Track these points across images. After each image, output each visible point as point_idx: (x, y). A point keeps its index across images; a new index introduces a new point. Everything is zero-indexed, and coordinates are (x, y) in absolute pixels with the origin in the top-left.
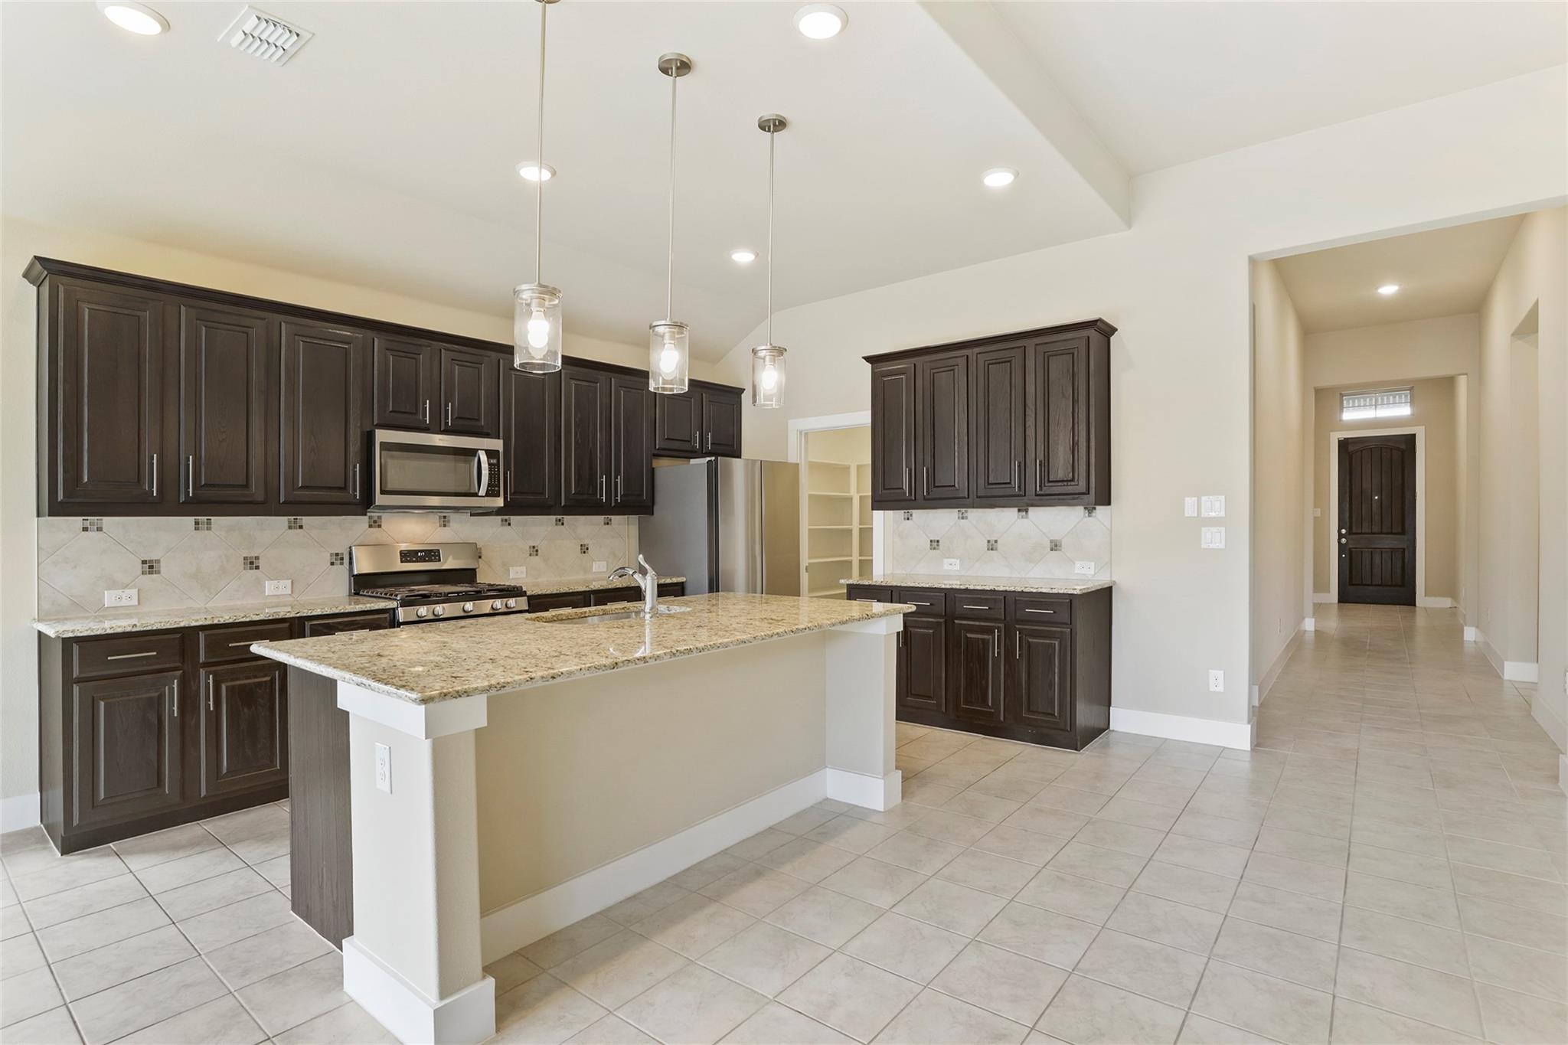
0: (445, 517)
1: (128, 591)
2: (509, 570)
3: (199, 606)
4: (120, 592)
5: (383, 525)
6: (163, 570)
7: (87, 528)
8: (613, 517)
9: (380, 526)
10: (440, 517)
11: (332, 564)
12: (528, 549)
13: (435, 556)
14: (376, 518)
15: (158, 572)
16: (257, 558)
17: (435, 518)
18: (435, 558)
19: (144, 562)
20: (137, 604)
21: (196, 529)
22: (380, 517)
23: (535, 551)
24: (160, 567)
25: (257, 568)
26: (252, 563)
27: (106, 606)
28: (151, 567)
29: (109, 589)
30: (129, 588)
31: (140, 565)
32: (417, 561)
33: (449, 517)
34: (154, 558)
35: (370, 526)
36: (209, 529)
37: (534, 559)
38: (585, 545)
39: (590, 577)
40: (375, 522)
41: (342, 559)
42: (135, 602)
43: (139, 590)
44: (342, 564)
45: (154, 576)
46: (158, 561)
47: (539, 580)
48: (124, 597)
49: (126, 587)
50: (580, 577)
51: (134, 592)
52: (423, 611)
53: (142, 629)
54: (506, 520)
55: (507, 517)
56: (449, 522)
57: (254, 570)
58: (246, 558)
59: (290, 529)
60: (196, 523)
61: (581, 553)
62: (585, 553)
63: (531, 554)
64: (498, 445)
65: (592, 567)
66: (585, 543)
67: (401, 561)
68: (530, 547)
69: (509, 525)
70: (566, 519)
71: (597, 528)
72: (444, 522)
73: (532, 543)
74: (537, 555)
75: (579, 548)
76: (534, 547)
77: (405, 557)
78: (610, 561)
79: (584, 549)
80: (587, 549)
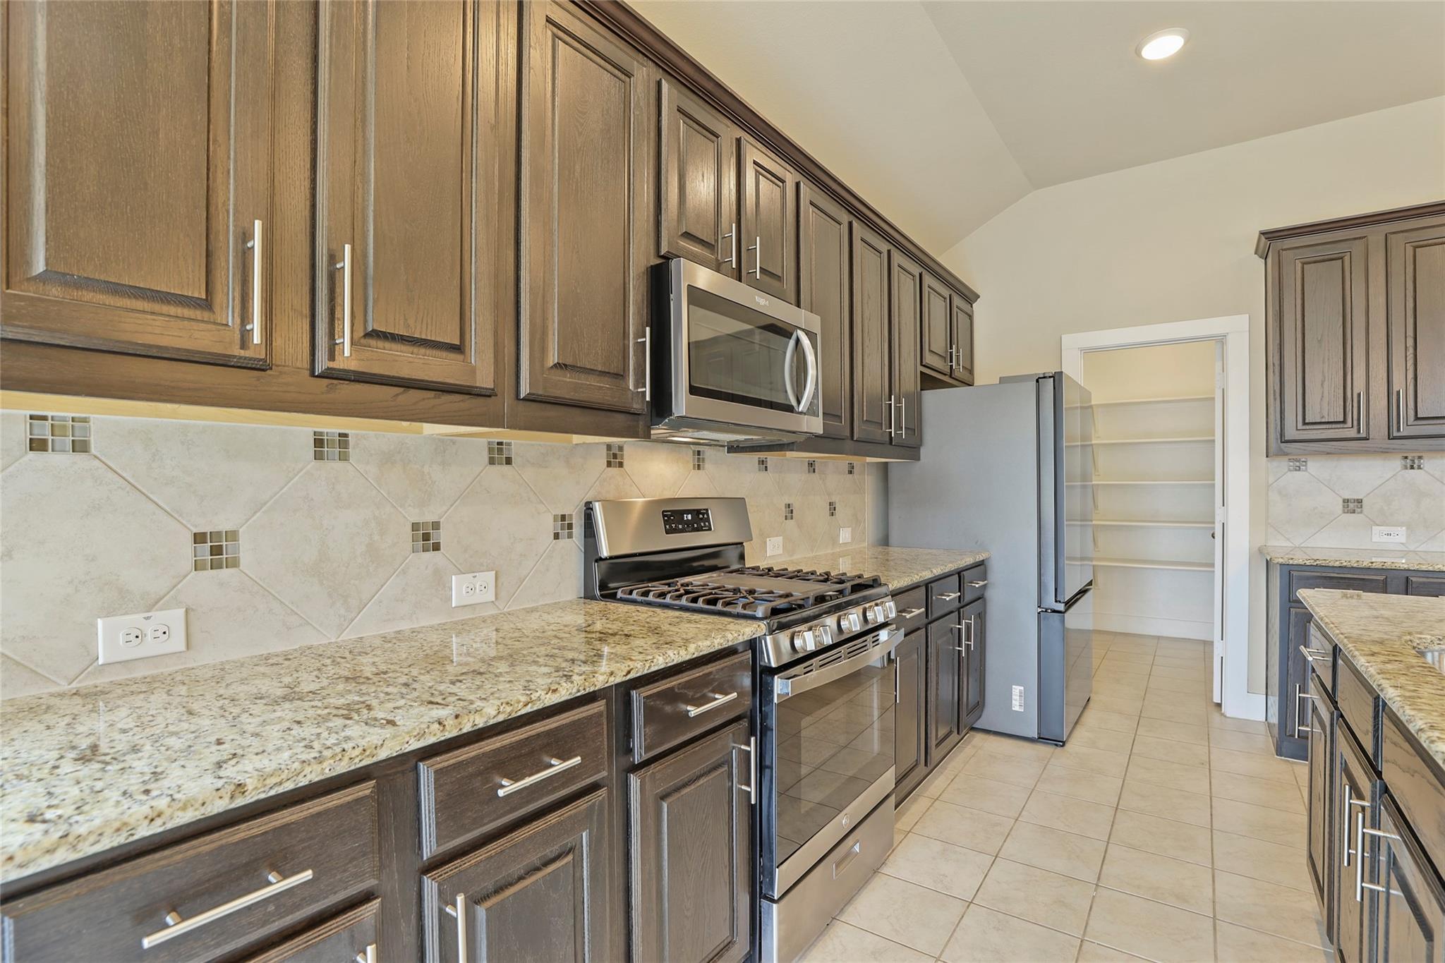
0: (699, 452)
1: (159, 616)
2: (765, 543)
3: (325, 641)
4: (136, 619)
5: (625, 463)
6: (245, 557)
7: (44, 442)
9: (621, 464)
11: (557, 536)
12: (783, 508)
14: (615, 450)
15: (234, 563)
16: (436, 526)
18: (705, 525)
19: (199, 538)
20: (183, 648)
21: (318, 456)
22: (621, 448)
23: (790, 511)
24: (237, 550)
25: (436, 547)
26: (426, 537)
27: (101, 661)
28: (216, 551)
29: (109, 612)
30: (161, 609)
31: (188, 546)
32: (684, 531)
34: (223, 525)
35: (609, 464)
36: (344, 457)
37: (791, 523)
38: (832, 503)
39: (838, 550)
40: (615, 456)
41: (570, 526)
42: (177, 643)
43: (187, 611)
44: (570, 536)
45: (225, 573)
46: (232, 535)
47: (794, 558)
48: (149, 633)
49: (152, 604)
50: (830, 551)
51: (175, 617)
53: (263, 796)
54: (763, 462)
55: (764, 457)
57: (431, 554)
58: (415, 527)
59: (492, 461)
60: (319, 442)
61: (829, 515)
62: (832, 514)
63: (786, 517)
64: (816, 324)
65: (839, 536)
66: (833, 500)
67: (666, 532)
68: (786, 506)
69: (766, 468)
70: (817, 463)
71: (842, 478)
72: (699, 462)
73: (787, 500)
74: (792, 518)
75: (828, 508)
76: (789, 506)
77: (671, 521)
78: (854, 527)
79: (832, 510)
80: (835, 509)
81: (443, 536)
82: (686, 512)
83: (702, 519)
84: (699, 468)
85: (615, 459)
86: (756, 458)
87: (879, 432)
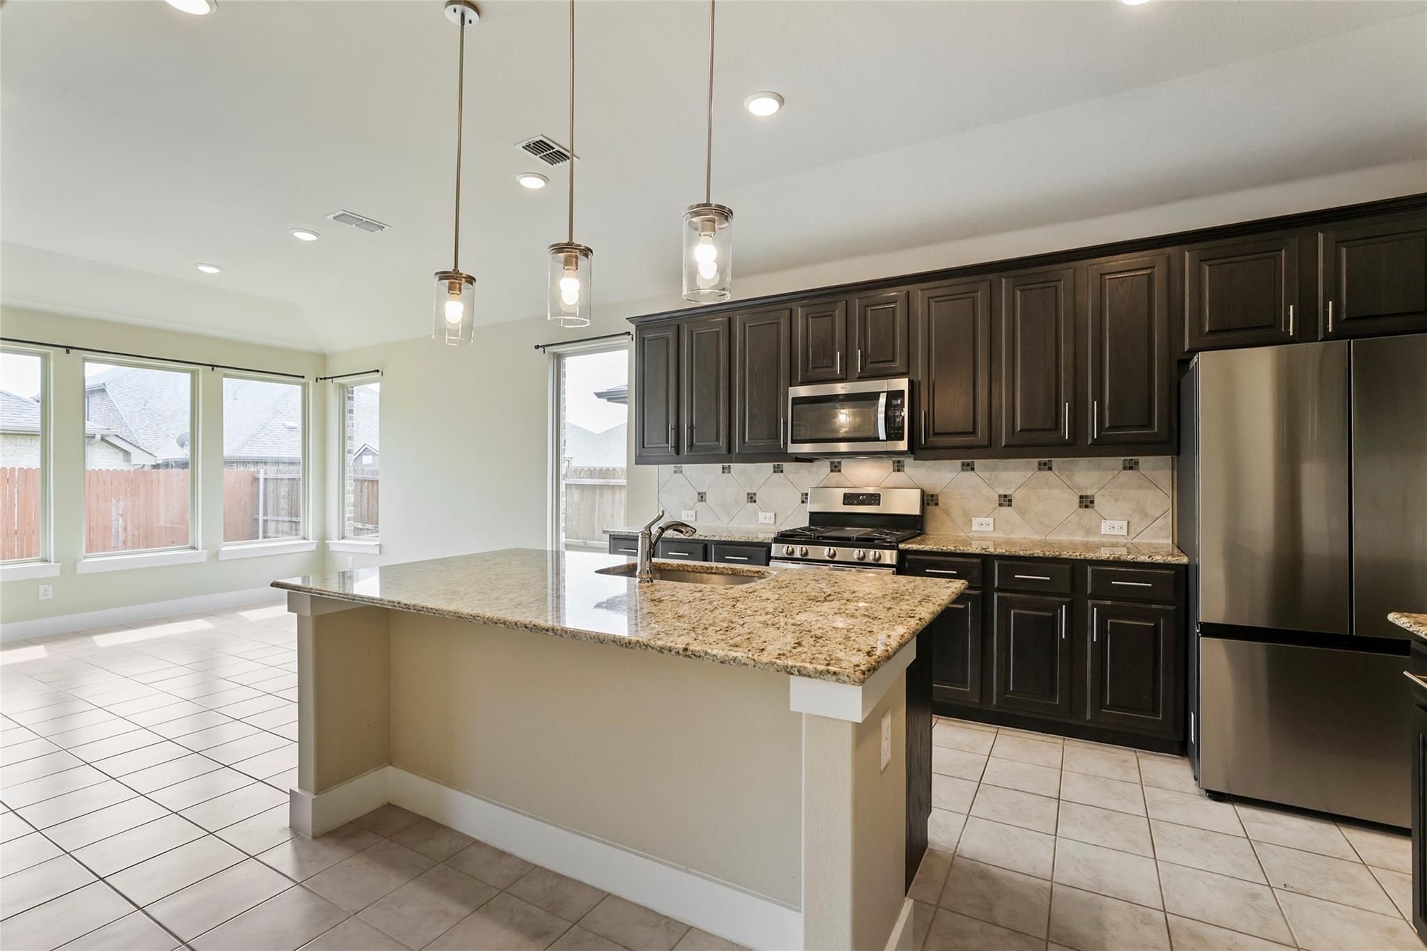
0: (899, 462)
2: (971, 521)
4: (688, 512)
5: (842, 470)
6: (707, 498)
8: (1141, 459)
9: (839, 471)
10: (894, 462)
12: (997, 497)
13: (875, 500)
14: (836, 464)
15: (705, 500)
17: (888, 464)
18: (875, 502)
19: (699, 494)
21: (723, 472)
22: (839, 463)
23: (1006, 500)
25: (755, 501)
26: (752, 498)
29: (684, 510)
32: (858, 504)
33: (904, 461)
34: (704, 491)
35: (832, 471)
36: (730, 472)
37: (1005, 510)
38: (1087, 497)
39: (1095, 539)
40: (836, 467)
43: (696, 512)
45: (703, 503)
46: (705, 493)
47: (1013, 536)
48: (690, 515)
49: (691, 509)
50: (1079, 538)
52: (825, 552)
54: (968, 465)
55: (969, 461)
56: (903, 466)
57: (753, 504)
58: (748, 494)
59: (775, 472)
60: (723, 468)
61: (1080, 507)
62: (1087, 507)
63: (1000, 505)
64: (902, 384)
65: (1099, 526)
66: (1089, 493)
67: (844, 504)
68: (1000, 496)
69: (973, 469)
70: (1056, 462)
71: (1110, 475)
72: (899, 467)
73: (1002, 492)
74: (1010, 505)
75: (1077, 500)
76: (1005, 496)
77: (849, 499)
78: (1134, 520)
79: (1086, 502)
80: (1092, 502)
81: (757, 498)
82: (863, 495)
83: (874, 499)
84: (899, 471)
85: (836, 468)
86: (959, 463)
87: (1051, 436)
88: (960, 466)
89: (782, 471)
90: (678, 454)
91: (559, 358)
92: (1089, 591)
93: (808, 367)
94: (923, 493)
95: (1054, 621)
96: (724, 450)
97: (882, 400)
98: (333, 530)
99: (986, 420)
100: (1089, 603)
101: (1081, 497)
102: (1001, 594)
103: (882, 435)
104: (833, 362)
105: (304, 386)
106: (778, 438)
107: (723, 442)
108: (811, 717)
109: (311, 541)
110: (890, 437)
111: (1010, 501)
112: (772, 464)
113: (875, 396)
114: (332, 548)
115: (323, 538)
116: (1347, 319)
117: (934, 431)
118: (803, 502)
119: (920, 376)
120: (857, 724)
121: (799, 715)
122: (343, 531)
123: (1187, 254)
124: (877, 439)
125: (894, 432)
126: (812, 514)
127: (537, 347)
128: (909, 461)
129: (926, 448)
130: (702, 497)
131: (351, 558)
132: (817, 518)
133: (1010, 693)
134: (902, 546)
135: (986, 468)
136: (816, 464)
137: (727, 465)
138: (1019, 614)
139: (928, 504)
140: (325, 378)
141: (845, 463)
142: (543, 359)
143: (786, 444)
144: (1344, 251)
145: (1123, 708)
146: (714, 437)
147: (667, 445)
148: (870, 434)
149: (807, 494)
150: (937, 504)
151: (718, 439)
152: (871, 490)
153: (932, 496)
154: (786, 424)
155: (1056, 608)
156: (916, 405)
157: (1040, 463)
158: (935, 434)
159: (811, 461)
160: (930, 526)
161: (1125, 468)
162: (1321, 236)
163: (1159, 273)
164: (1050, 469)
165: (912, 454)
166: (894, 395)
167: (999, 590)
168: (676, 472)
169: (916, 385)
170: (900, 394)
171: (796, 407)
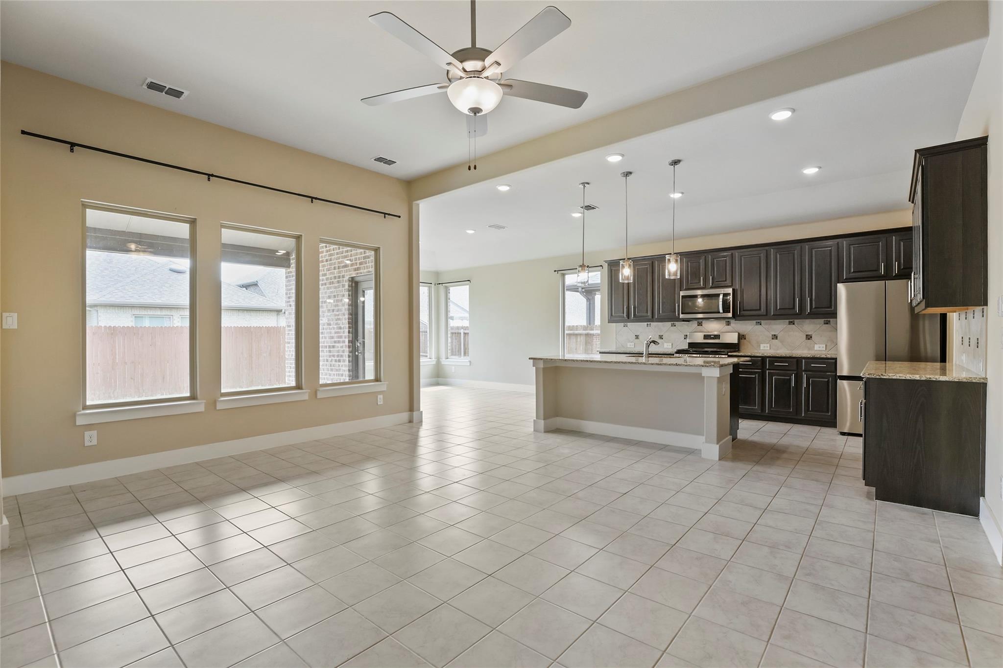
0: (728, 322)
2: (760, 346)
4: (630, 343)
5: (703, 325)
8: (831, 320)
9: (702, 325)
10: (726, 322)
12: (771, 335)
15: (639, 339)
17: (724, 322)
19: (636, 335)
22: (702, 322)
23: (775, 337)
24: (639, 337)
26: (661, 337)
32: (710, 339)
33: (730, 321)
35: (698, 325)
36: (650, 326)
37: (775, 341)
38: (809, 335)
39: (812, 352)
41: (688, 337)
43: (634, 344)
44: (687, 339)
46: (638, 335)
47: (778, 351)
50: (804, 351)
54: (759, 322)
55: (759, 321)
56: (730, 323)
57: (662, 340)
58: (659, 335)
59: (672, 326)
60: (647, 325)
61: (806, 339)
62: (809, 339)
63: (773, 339)
64: (730, 291)
65: (814, 347)
66: (810, 334)
67: (704, 339)
68: (772, 335)
69: (761, 324)
70: (796, 321)
71: (818, 326)
72: (728, 324)
73: (774, 333)
74: (777, 339)
75: (805, 337)
76: (775, 335)
77: (706, 337)
78: (828, 344)
79: (809, 337)
80: (811, 337)
81: (663, 337)
82: (713, 335)
83: (717, 337)
84: (728, 325)
85: (700, 324)
86: (755, 322)
87: (791, 312)
88: (755, 323)
89: (675, 326)
90: (628, 318)
91: (564, 275)
92: (803, 369)
93: (688, 282)
94: (739, 334)
95: (790, 380)
96: (650, 317)
97: (721, 297)
98: (443, 355)
99: (765, 306)
100: (803, 373)
101: (807, 335)
102: (770, 371)
103: (721, 311)
104: (699, 281)
105: (430, 288)
106: (675, 311)
107: (649, 314)
108: (707, 377)
109: (433, 359)
110: (724, 312)
111: (777, 337)
112: (670, 323)
113: (718, 295)
114: (443, 363)
115: (438, 359)
116: (904, 268)
117: (743, 308)
118: (685, 339)
119: (737, 287)
120: (718, 377)
121: (704, 377)
122: (447, 356)
123: (845, 242)
124: (719, 312)
125: (726, 309)
126: (689, 343)
127: (555, 271)
128: (733, 321)
129: (739, 316)
130: (637, 337)
131: (453, 367)
132: (691, 345)
133: (773, 408)
134: (729, 354)
135: (766, 324)
136: (691, 322)
137: (649, 323)
138: (777, 378)
139: (741, 339)
140: (440, 284)
141: (704, 322)
142: (558, 276)
143: (679, 314)
144: (902, 243)
145: (816, 411)
146: (645, 311)
147: (622, 315)
148: (716, 310)
149: (687, 335)
150: (745, 339)
151: (647, 312)
152: (716, 333)
153: (743, 335)
154: (679, 306)
155: (790, 376)
156: (736, 299)
157: (789, 322)
158: (744, 310)
159: (688, 321)
160: (742, 348)
161: (825, 324)
162: (894, 237)
163: (834, 250)
164: (794, 324)
165: (734, 318)
166: (725, 295)
167: (768, 369)
168: (624, 326)
169: (736, 291)
170: (729, 294)
171: (683, 299)
